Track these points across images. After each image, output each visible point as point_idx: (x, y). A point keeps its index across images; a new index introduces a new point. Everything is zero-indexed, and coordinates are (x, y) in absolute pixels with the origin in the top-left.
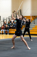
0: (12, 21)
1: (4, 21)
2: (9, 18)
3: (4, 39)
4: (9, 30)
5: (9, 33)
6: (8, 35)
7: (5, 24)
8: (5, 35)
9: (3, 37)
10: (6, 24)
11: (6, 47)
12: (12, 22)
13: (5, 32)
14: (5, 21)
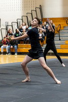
0: (24, 28)
1: (7, 29)
2: (17, 23)
3: (7, 63)
4: (17, 45)
5: (18, 51)
6: (16, 55)
7: (10, 34)
8: (9, 56)
9: (5, 60)
10: (12, 34)
11: (13, 78)
12: (24, 30)
13: (10, 49)
14: (10, 28)
